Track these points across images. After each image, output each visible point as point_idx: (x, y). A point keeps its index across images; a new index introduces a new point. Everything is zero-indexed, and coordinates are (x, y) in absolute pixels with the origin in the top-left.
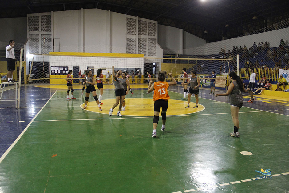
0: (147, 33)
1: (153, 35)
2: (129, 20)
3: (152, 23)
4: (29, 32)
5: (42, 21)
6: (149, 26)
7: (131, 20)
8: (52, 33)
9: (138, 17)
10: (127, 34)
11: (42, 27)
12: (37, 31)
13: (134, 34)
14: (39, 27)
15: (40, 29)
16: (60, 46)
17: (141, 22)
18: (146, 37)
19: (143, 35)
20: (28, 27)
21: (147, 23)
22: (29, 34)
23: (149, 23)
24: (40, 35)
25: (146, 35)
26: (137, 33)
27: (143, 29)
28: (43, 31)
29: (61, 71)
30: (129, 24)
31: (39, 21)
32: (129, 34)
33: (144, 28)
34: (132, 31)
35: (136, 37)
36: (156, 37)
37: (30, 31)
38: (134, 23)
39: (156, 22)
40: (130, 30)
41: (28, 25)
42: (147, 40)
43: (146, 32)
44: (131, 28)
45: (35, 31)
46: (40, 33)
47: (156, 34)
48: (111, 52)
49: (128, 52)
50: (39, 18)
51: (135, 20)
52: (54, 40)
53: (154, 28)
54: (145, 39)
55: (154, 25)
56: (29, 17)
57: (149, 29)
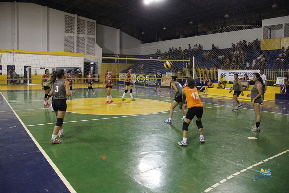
0: (86, 32)
1: (92, 34)
2: (67, 17)
3: (91, 22)
6: (87, 25)
7: (69, 17)
9: (76, 15)
10: (65, 32)
13: (72, 33)
17: (79, 20)
18: (84, 36)
19: (81, 33)
21: (86, 22)
23: (88, 22)
25: (84, 34)
26: (76, 31)
27: (81, 27)
30: (67, 22)
32: (67, 32)
33: (82, 26)
34: (70, 29)
35: (74, 35)
36: (94, 36)
38: (72, 21)
39: (95, 21)
40: (68, 28)
42: (86, 39)
43: (85, 31)
44: (69, 26)
47: (94, 33)
48: (48, 50)
49: (66, 51)
51: (74, 18)
53: (93, 27)
54: (84, 38)
55: (93, 24)
57: (87, 28)
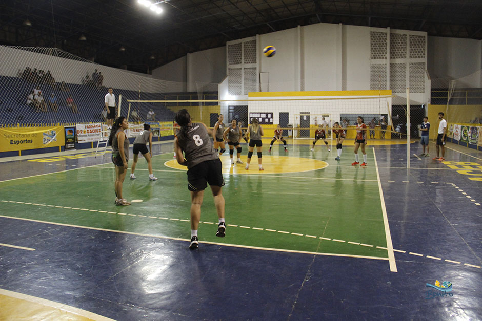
0: (408, 55)
1: (419, 57)
2: (375, 35)
3: (416, 36)
4: (228, 67)
5: (245, 50)
6: (411, 42)
7: (378, 34)
8: (257, 65)
9: (389, 28)
10: (372, 58)
11: (245, 58)
12: (239, 63)
13: (383, 58)
14: (241, 59)
15: (243, 61)
16: (268, 82)
17: (396, 36)
18: (405, 60)
19: (400, 57)
20: (227, 59)
21: (408, 37)
22: (229, 69)
23: (411, 37)
24: (243, 69)
25: (405, 57)
26: (388, 55)
27: (400, 48)
28: (247, 63)
29: (263, 119)
30: (374, 42)
31: (241, 50)
32: (375, 58)
33: (401, 45)
34: (380, 53)
35: (386, 62)
36: (425, 60)
37: (230, 64)
38: (383, 39)
39: (424, 34)
40: (377, 51)
41: (227, 57)
42: (408, 67)
43: (405, 52)
44: (377, 49)
45: (236, 63)
46: (243, 66)
47: (424, 54)
48: (344, 88)
49: (372, 88)
50: (241, 46)
51: (386, 34)
52: (260, 74)
53: (421, 45)
54: (404, 65)
55: (421, 40)
56: (229, 46)
57: (411, 47)
